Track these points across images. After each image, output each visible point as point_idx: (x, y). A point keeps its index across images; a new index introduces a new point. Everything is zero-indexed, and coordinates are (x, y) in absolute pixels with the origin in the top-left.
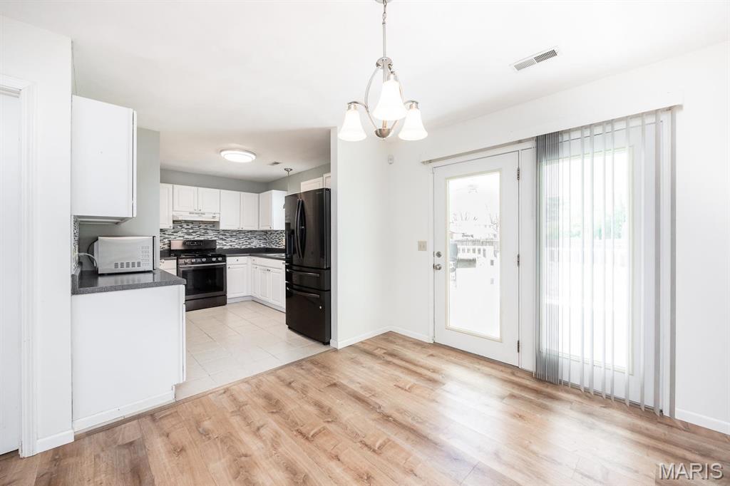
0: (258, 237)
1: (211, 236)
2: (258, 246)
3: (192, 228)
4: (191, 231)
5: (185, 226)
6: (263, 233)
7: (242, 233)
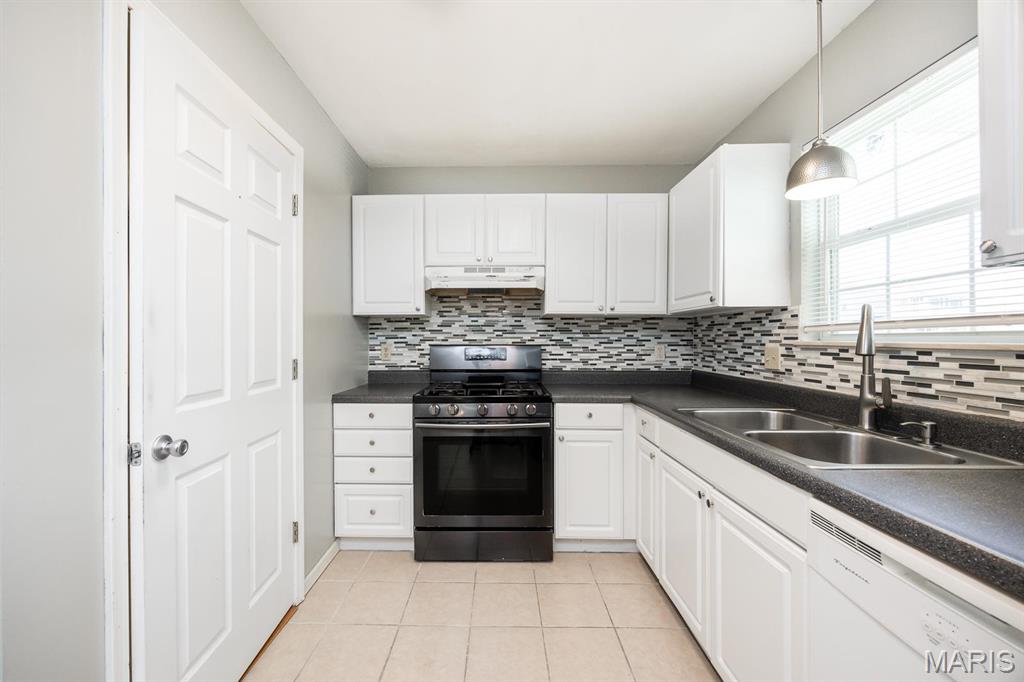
0: (667, 337)
1: (531, 332)
2: (666, 365)
3: (484, 314)
4: (482, 321)
5: (467, 307)
6: (684, 325)
7: (618, 325)
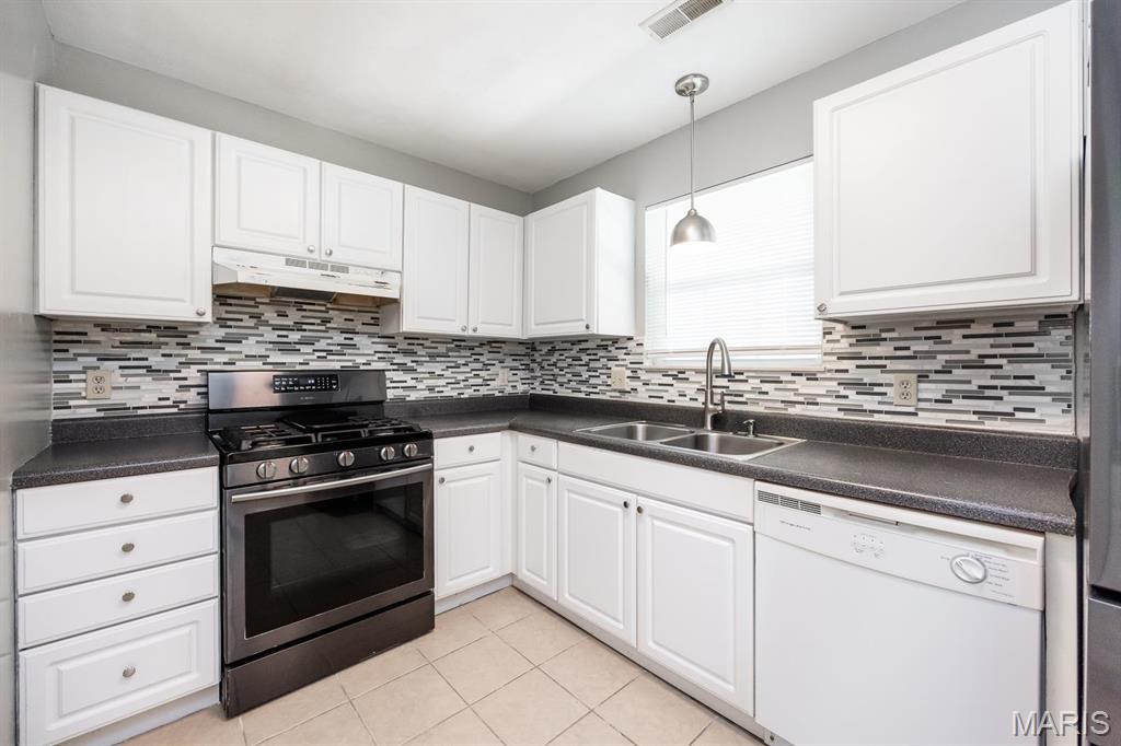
0: (509, 362)
1: (366, 353)
2: (509, 390)
6: (522, 350)
7: (465, 348)
